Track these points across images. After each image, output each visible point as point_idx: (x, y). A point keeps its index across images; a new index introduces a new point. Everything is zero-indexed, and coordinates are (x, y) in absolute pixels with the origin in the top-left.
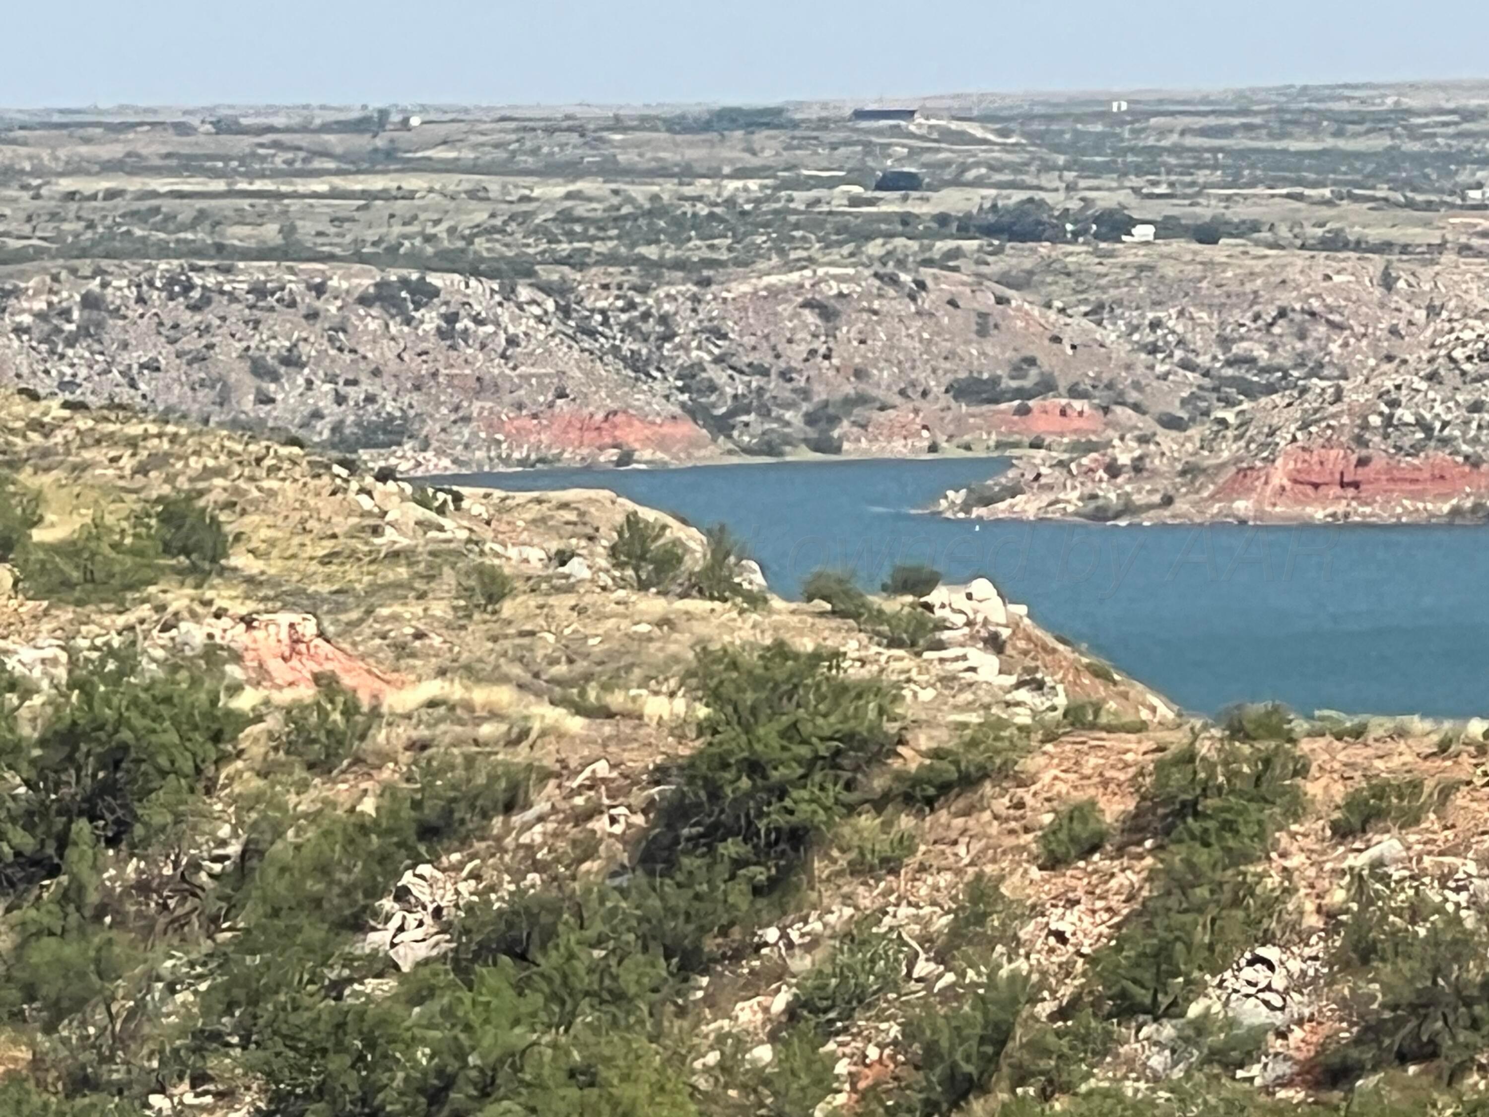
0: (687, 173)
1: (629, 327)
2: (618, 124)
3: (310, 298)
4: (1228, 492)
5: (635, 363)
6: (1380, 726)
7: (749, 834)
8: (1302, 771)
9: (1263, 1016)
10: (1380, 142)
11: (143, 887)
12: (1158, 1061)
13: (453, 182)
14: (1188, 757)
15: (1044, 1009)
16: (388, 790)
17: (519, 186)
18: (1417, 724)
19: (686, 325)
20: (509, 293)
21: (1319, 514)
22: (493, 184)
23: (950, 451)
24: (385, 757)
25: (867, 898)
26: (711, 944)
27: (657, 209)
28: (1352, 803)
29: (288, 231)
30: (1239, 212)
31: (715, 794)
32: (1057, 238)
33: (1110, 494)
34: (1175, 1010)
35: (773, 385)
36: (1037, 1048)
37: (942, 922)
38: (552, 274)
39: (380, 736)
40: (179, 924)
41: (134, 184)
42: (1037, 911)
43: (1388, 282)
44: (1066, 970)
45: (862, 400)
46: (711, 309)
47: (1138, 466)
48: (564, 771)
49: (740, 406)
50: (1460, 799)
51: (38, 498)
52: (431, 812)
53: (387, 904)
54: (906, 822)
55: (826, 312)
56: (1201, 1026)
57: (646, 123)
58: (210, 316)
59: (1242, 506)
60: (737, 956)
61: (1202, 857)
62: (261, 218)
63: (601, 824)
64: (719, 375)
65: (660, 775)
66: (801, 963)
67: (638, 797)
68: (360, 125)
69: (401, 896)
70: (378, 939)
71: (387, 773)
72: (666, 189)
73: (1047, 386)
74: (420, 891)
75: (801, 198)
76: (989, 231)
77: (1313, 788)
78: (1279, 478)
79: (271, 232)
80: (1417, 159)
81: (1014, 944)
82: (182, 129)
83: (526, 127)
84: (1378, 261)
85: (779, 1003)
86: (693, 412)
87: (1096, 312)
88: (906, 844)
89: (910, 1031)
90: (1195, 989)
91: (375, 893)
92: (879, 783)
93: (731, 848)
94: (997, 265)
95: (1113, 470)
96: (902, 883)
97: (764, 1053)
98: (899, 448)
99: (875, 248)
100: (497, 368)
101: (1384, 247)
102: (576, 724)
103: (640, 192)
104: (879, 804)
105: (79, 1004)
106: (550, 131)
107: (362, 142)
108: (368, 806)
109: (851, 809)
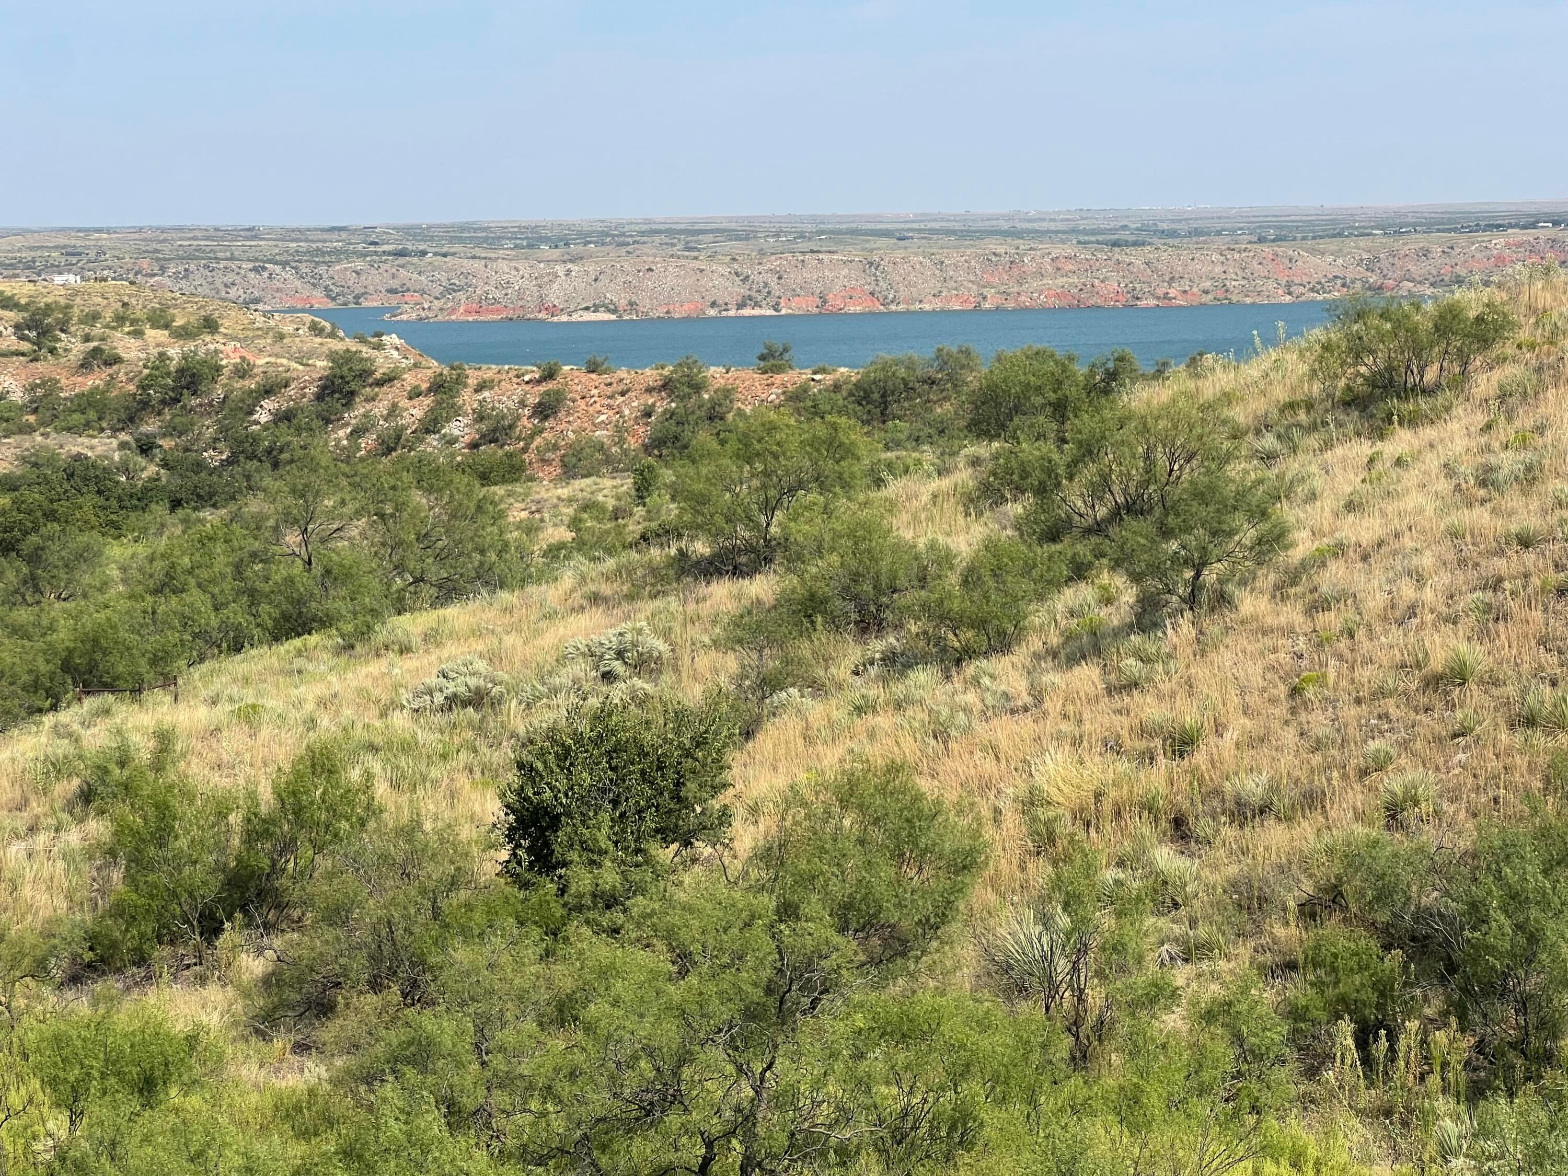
0: (325, 241)
1: (312, 277)
2: (309, 230)
3: (237, 270)
4: (449, 314)
5: (314, 285)
6: (484, 367)
7: (341, 392)
8: (467, 377)
9: (458, 433)
10: (484, 234)
11: (201, 405)
12: (435, 443)
13: (271, 243)
14: (441, 374)
15: (409, 431)
16: (257, 382)
17: (286, 244)
18: (493, 366)
19: (325, 276)
20: (284, 268)
21: (471, 319)
22: (280, 244)
23: (386, 305)
24: (256, 375)
25: (368, 407)
26: (333, 417)
27: (318, 249)
28: (478, 385)
29: (232, 254)
30: (452, 250)
31: (333, 383)
32: (410, 256)
33: (423, 314)
34: (439, 432)
35: (346, 290)
36: (408, 441)
37: (385, 412)
38: (294, 264)
39: (255, 370)
40: (209, 413)
41: (195, 243)
42: (407, 409)
43: (486, 266)
44: (414, 423)
45: (365, 293)
46: (331, 272)
47: (429, 308)
48: (298, 378)
49: (338, 295)
50: (503, 383)
51: (174, 315)
52: (267, 388)
53: (258, 408)
54: (377, 389)
55: (357, 273)
56: (445, 435)
57: (316, 230)
58: (214, 273)
59: (453, 317)
60: (338, 420)
61: (444, 397)
62: (226, 251)
63: (307, 390)
64: (333, 287)
65: (320, 379)
66: (353, 421)
67: (316, 384)
68: (249, 230)
69: (261, 407)
70: (256, 417)
71: (257, 379)
72: (320, 245)
73: (408, 290)
74: (265, 406)
75: (351, 247)
76: (395, 254)
77: (470, 381)
78: (461, 310)
79: (228, 254)
80: (493, 238)
81: (402, 417)
82: (206, 230)
83: (288, 230)
84: (483, 262)
85: (349, 430)
86: (328, 296)
87: (420, 273)
88: (377, 395)
89: (379, 437)
90: (443, 427)
91: (255, 406)
92: (371, 381)
93: (337, 396)
94: (397, 263)
95: (424, 309)
96: (376, 403)
97: (345, 442)
98: (375, 304)
99: (368, 258)
100: (282, 286)
101: (485, 258)
102: (301, 368)
103: (314, 246)
104: (371, 386)
105: (186, 431)
106: (293, 231)
107: (249, 233)
108: (253, 386)
109: (364, 387)
